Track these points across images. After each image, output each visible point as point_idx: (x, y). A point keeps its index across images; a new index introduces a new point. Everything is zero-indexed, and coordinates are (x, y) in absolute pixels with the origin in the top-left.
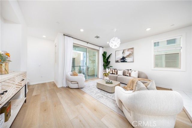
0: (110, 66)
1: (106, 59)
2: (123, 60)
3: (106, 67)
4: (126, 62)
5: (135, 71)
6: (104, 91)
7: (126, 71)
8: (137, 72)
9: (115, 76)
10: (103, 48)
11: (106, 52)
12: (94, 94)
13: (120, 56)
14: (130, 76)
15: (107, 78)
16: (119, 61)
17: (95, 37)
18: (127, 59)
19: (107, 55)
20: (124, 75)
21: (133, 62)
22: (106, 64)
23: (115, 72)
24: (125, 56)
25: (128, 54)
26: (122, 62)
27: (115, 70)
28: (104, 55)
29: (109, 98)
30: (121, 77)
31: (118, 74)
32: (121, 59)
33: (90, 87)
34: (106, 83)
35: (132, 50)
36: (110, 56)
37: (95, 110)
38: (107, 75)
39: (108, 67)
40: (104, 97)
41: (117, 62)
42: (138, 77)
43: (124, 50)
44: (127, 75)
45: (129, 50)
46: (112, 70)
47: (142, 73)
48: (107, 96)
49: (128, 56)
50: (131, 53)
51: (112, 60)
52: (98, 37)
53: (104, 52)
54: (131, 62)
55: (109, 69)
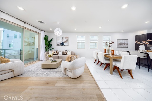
0: (52, 49)
1: (48, 42)
2: (62, 44)
3: (48, 49)
4: (64, 45)
5: (69, 51)
6: (50, 69)
7: (64, 51)
8: (70, 51)
9: (57, 56)
10: (45, 32)
11: (48, 36)
12: (41, 74)
13: (60, 41)
14: (67, 54)
15: (52, 58)
16: (60, 45)
17: (38, 21)
18: (65, 44)
19: (48, 39)
20: (63, 54)
21: (68, 45)
22: (48, 47)
23: (57, 53)
24: (63, 41)
25: (65, 41)
26: (61, 45)
27: (56, 52)
28: (46, 38)
29: (56, 72)
30: (62, 56)
31: (59, 54)
32: (61, 43)
33: (33, 71)
34: (52, 62)
35: (67, 38)
36: (52, 40)
37: (47, 84)
38: (51, 56)
39: (50, 50)
40: (51, 72)
41: (58, 45)
42: (71, 54)
43: (63, 38)
44: (65, 54)
45: (66, 37)
46: (54, 51)
47: (73, 52)
48: (54, 71)
49: (65, 42)
50: (67, 40)
51: (54, 44)
52: (41, 22)
53: (46, 36)
54: (67, 46)
55: (51, 51)
